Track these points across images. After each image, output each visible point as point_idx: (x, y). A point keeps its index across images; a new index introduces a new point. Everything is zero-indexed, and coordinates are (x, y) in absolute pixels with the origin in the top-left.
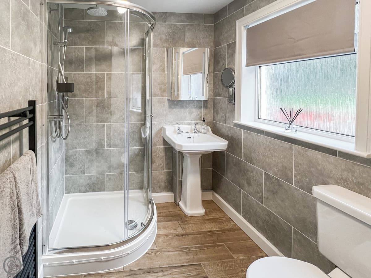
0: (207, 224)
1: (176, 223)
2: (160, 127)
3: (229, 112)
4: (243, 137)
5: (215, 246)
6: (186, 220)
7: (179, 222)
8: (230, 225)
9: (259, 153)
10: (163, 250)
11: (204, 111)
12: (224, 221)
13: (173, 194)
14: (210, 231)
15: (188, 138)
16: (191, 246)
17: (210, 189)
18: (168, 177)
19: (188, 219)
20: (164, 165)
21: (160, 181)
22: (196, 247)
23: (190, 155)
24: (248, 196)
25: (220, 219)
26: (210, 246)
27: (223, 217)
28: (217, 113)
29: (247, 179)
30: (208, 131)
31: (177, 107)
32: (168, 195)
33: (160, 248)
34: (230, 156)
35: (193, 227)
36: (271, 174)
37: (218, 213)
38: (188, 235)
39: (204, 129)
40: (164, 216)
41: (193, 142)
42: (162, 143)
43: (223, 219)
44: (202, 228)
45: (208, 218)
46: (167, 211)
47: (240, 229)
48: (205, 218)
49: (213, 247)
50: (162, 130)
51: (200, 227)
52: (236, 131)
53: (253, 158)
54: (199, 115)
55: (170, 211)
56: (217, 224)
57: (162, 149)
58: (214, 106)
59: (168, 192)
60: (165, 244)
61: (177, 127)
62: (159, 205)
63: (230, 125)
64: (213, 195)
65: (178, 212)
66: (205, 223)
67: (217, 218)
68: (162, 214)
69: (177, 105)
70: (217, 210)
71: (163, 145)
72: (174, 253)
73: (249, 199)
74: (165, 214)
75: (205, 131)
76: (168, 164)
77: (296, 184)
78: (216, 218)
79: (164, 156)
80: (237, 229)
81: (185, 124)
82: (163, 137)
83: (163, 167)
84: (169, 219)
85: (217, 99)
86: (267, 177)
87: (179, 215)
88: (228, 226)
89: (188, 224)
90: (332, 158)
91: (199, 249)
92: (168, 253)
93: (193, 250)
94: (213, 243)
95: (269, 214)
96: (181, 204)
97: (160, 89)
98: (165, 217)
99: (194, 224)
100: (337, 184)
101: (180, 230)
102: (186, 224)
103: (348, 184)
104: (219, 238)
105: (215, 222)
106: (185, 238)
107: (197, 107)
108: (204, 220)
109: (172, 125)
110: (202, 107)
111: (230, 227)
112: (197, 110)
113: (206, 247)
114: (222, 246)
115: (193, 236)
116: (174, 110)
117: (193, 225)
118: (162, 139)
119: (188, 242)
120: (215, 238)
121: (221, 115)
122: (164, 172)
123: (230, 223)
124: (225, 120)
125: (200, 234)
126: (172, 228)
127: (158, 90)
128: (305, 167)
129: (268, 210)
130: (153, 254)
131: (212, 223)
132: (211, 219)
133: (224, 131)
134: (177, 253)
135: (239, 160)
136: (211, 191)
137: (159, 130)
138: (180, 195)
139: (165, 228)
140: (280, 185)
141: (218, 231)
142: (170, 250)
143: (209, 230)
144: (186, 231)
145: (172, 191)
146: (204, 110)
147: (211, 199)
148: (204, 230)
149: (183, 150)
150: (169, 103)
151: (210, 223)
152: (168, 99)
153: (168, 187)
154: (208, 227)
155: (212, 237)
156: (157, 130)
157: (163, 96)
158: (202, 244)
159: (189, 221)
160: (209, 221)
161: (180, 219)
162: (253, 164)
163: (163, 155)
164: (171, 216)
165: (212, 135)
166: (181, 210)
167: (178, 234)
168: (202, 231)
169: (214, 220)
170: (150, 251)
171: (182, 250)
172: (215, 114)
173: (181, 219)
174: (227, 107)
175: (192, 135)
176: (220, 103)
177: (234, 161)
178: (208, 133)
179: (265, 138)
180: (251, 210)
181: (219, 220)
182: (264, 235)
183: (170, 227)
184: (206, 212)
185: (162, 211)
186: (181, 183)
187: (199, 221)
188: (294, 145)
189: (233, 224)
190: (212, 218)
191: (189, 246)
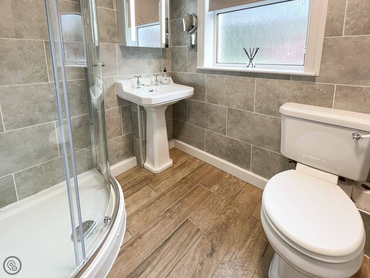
0: (179, 173)
1: (147, 188)
2: (111, 83)
3: (190, 60)
4: (207, 81)
5: (193, 191)
6: (157, 179)
7: (149, 185)
8: (197, 163)
9: (222, 92)
10: (141, 233)
11: (163, 62)
12: (191, 162)
13: (136, 158)
14: (184, 178)
15: (151, 91)
16: (171, 206)
17: (172, 138)
18: (127, 142)
19: (158, 178)
20: (121, 129)
21: (118, 149)
22: (177, 204)
23: (156, 109)
24: (211, 133)
25: (187, 162)
26: (189, 194)
27: (189, 159)
28: (177, 63)
29: (210, 119)
30: (170, 81)
31: (133, 56)
32: (131, 161)
33: (137, 232)
34: (192, 102)
35: (166, 183)
36: (234, 107)
37: (183, 157)
38: (164, 195)
39: (166, 79)
40: (130, 188)
41: (156, 95)
42: (116, 103)
43: (189, 160)
44: (175, 179)
45: (176, 166)
46: (132, 179)
47: (206, 163)
48: (175, 168)
49: (192, 193)
50: (116, 86)
51: (173, 179)
52: (199, 77)
53: (216, 99)
54: (158, 66)
55: (135, 178)
56: (186, 168)
57: (118, 110)
58: (172, 56)
59: (128, 157)
60: (142, 222)
61: (136, 80)
62: (119, 177)
63: (191, 72)
64: (175, 142)
65: (146, 174)
66: (176, 172)
67: (185, 162)
68: (126, 187)
69: (133, 54)
70: (182, 155)
71: (117, 105)
72: (156, 227)
73: (213, 135)
74: (130, 185)
75: (167, 81)
76: (126, 127)
77: (256, 111)
78: (183, 163)
79: (120, 119)
80: (203, 165)
81: (144, 77)
82: (117, 95)
83: (120, 132)
84: (136, 189)
85: (176, 48)
86: (231, 111)
87: (147, 177)
88: (195, 165)
89: (160, 182)
90: (286, 82)
91: (181, 204)
92: (149, 232)
93: (175, 209)
94: (191, 188)
95: (232, 141)
96: (147, 165)
97: (108, 32)
98: (132, 188)
99: (165, 179)
100: (290, 101)
101: (154, 195)
102: (158, 184)
103: (297, 99)
104: (193, 181)
105: (184, 167)
106: (162, 200)
107: (156, 57)
108: (174, 170)
109: (129, 79)
110: (161, 57)
111: (198, 165)
112: (156, 60)
113: (186, 197)
114: (198, 187)
115: (170, 193)
116: (130, 60)
117: (166, 181)
118: (116, 98)
119: (167, 203)
120: (190, 183)
121: (181, 63)
122: (122, 137)
123: (196, 161)
124: (186, 68)
125: (175, 187)
126: (144, 197)
127: (105, 33)
128: (264, 94)
129: (230, 139)
130: (130, 249)
131: (182, 169)
132: (180, 166)
133: (186, 79)
134: (159, 224)
135: (202, 103)
136: (173, 139)
137: (111, 88)
138: (144, 155)
139: (135, 202)
140: (242, 115)
141: (190, 174)
142: (150, 226)
143: (182, 177)
144: (161, 192)
145: (133, 155)
146: (164, 60)
147: (174, 146)
148: (178, 180)
149: (153, 104)
150: (121, 50)
151: (180, 170)
152: (120, 46)
153: (128, 152)
154: (180, 175)
155: (188, 183)
156: (108, 87)
157: (113, 42)
158: (181, 196)
159: (160, 179)
160: (179, 169)
161: (149, 182)
162: (217, 103)
163: (119, 117)
164: (139, 184)
165: (174, 85)
166: (148, 171)
167: (153, 200)
168: (177, 181)
169: (182, 166)
170: (124, 247)
171: (164, 217)
172: (175, 64)
173: (151, 181)
174: (189, 55)
175: (154, 88)
176: (179, 51)
177: (197, 106)
178: (169, 83)
179: (229, 78)
180: (215, 144)
181: (187, 164)
182: (226, 160)
183: (142, 197)
184: (173, 162)
185: (126, 183)
186: (145, 143)
187: (170, 174)
188: (256, 78)
189: (198, 161)
190: (180, 164)
191: (170, 207)
